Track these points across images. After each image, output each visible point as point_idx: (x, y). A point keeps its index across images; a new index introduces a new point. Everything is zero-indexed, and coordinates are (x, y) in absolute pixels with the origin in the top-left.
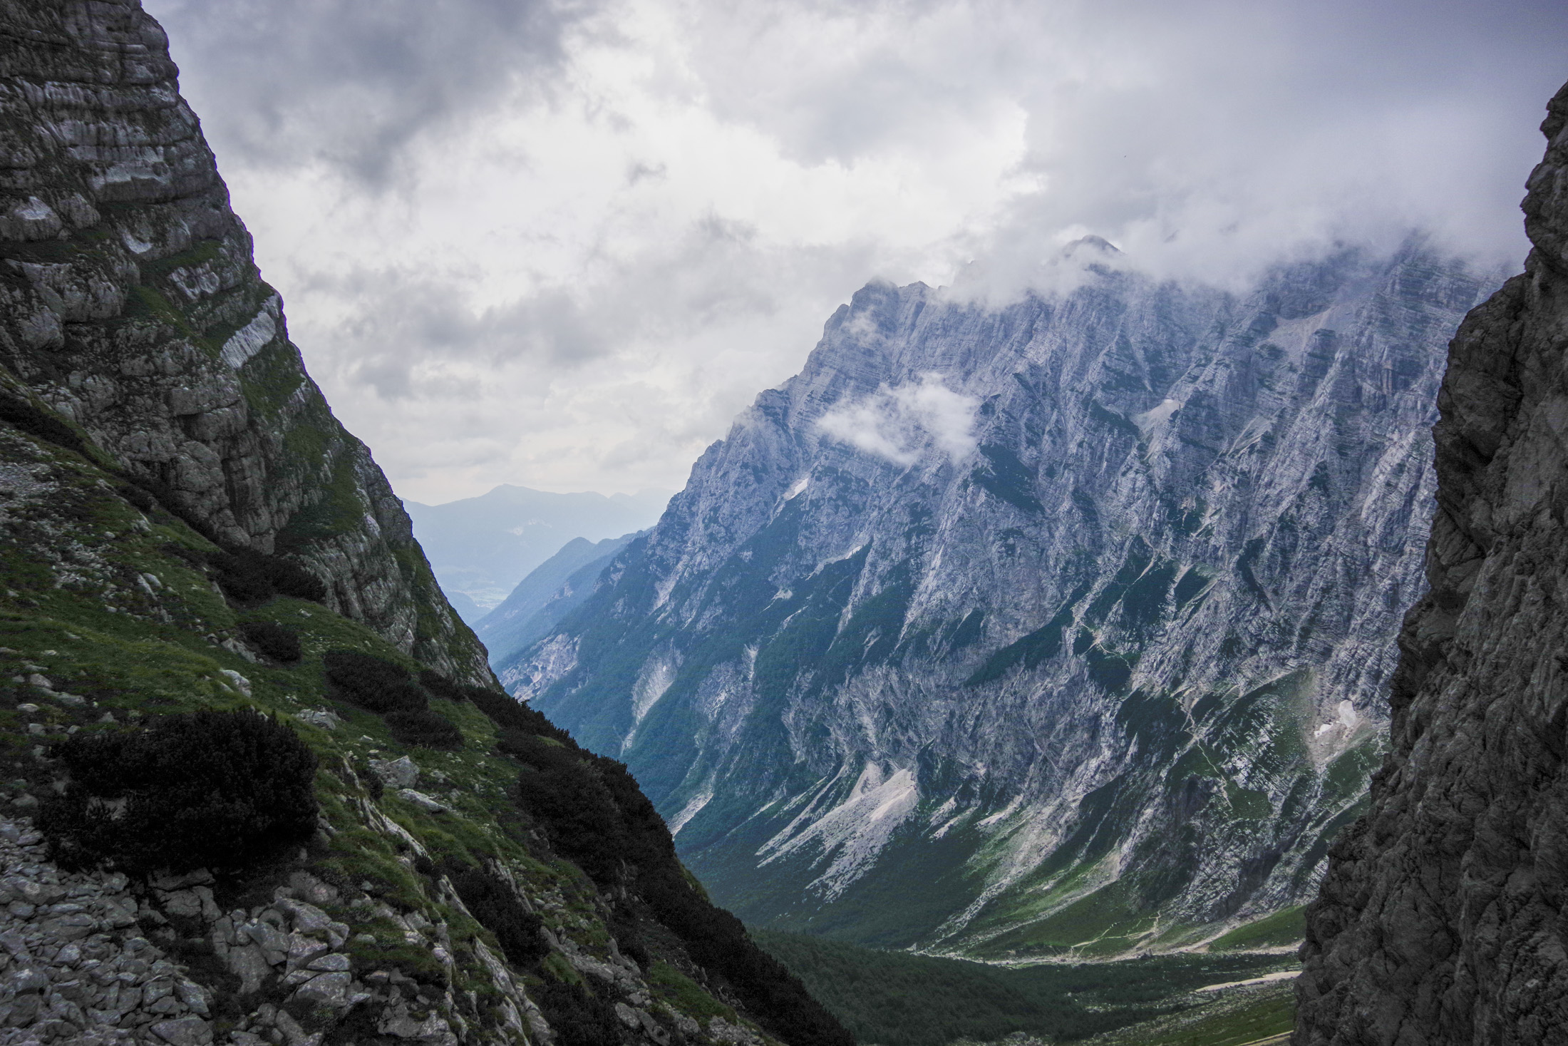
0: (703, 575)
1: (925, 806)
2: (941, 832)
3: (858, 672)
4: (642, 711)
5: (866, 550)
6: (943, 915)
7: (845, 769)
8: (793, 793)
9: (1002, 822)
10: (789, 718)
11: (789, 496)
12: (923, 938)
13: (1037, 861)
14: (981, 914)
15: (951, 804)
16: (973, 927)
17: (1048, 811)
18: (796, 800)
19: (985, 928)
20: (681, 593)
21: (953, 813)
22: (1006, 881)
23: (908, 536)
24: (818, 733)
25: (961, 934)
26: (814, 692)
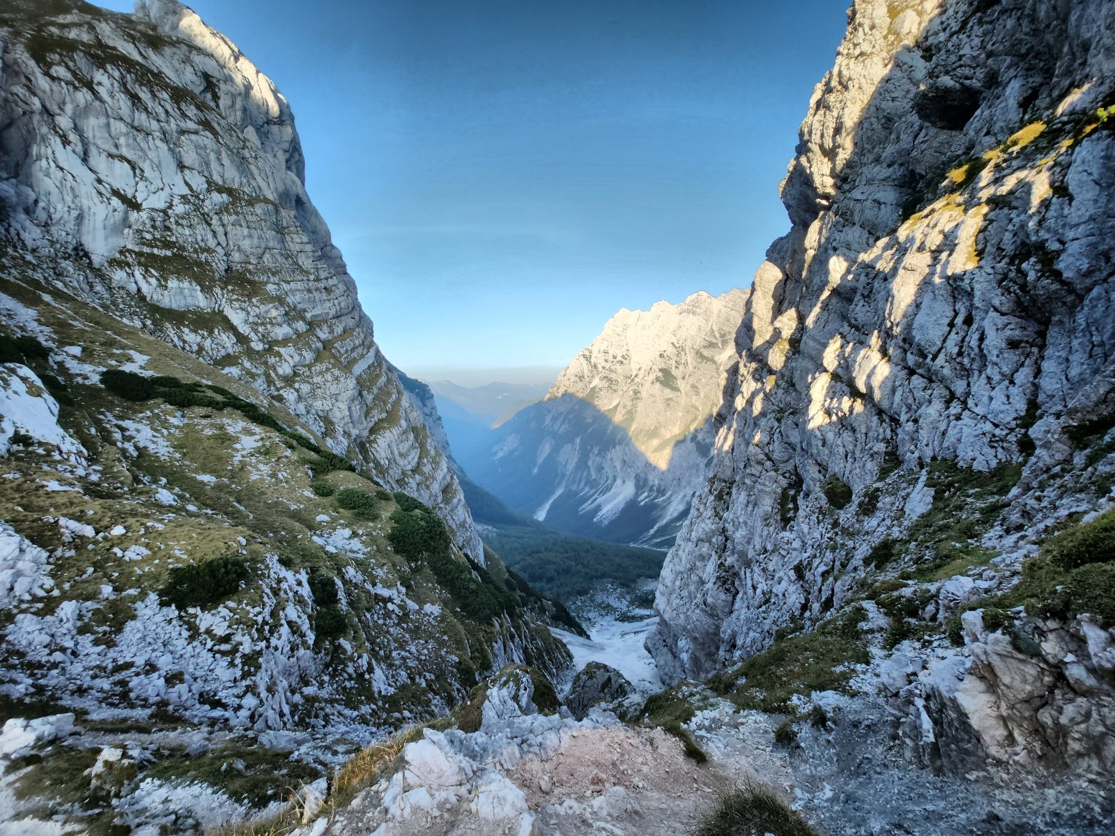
0: (561, 413)
1: (637, 495)
2: (642, 503)
3: (614, 447)
4: (540, 460)
5: (618, 405)
6: (642, 532)
7: (609, 482)
8: (591, 489)
9: (664, 501)
10: (590, 463)
11: (592, 386)
12: (635, 541)
13: (675, 514)
14: (656, 532)
15: (646, 494)
16: (654, 536)
17: (680, 497)
18: (592, 491)
19: (657, 538)
20: (554, 419)
21: (646, 497)
22: (665, 521)
23: (632, 400)
24: (600, 469)
25: (649, 539)
26: (599, 454)
